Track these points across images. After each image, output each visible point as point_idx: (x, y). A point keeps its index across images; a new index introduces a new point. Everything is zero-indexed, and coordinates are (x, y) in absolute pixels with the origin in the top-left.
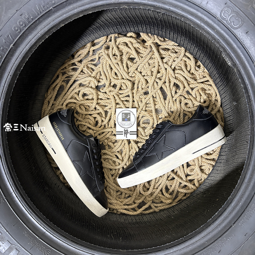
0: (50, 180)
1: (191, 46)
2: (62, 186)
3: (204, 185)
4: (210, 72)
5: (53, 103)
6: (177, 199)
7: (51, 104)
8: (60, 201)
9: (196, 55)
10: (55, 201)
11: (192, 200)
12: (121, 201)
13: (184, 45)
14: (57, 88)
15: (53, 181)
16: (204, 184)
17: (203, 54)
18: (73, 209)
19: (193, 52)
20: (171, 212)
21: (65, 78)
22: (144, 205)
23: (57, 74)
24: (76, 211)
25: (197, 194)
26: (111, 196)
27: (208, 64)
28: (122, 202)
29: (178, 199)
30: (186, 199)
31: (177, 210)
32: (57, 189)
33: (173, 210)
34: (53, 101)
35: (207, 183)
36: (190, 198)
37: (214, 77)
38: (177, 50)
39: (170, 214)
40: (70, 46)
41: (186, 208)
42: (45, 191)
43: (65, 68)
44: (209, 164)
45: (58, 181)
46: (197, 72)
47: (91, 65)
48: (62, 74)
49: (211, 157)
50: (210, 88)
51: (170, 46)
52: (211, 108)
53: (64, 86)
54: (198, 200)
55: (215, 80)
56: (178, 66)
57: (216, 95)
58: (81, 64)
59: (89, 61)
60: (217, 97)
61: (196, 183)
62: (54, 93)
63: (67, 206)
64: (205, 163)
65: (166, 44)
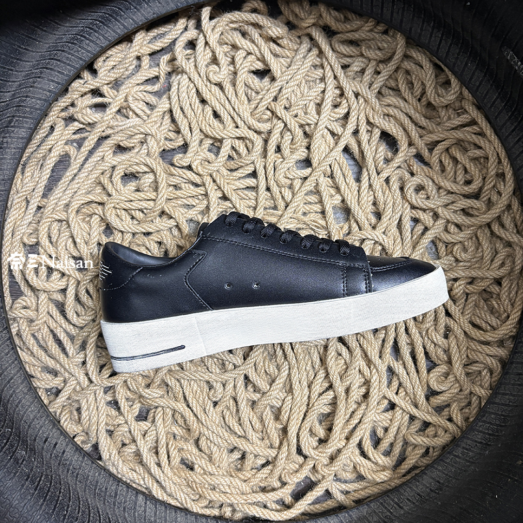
0: (29, 426)
1: (422, 27)
2: (64, 445)
3: (484, 422)
4: (480, 95)
5: (40, 205)
6: (402, 467)
7: (33, 207)
8: (61, 489)
9: (438, 49)
10: (48, 491)
11: (453, 466)
12: (243, 477)
13: (403, 25)
14: (51, 162)
15: (39, 431)
16: (484, 419)
17: (458, 46)
18: (99, 512)
19: (429, 41)
20: (393, 506)
21: (74, 133)
22: (312, 490)
23: (50, 124)
24: (109, 518)
25: (467, 449)
26: (214, 465)
27: (473, 74)
28: (246, 481)
29: (406, 466)
30: (436, 466)
31: (408, 499)
32: (51, 455)
33: (396, 500)
34: (40, 198)
35: (493, 413)
37: (491, 107)
38: (381, 43)
39: (388, 514)
40: (82, 38)
41: (436, 493)
42: (18, 463)
43: (73, 105)
44: (491, 356)
45: (54, 430)
46: (443, 100)
47: (145, 93)
48: (63, 122)
49: (497, 336)
50: (481, 142)
51: (362, 34)
52: (485, 198)
53: (70, 157)
54: (469, 466)
55: (496, 118)
56: (386, 87)
57: (500, 162)
58: (118, 91)
59: (138, 84)
60: (502, 168)
61: (457, 415)
62: (43, 174)
63: (81, 503)
64: (479, 355)
65: (352, 29)
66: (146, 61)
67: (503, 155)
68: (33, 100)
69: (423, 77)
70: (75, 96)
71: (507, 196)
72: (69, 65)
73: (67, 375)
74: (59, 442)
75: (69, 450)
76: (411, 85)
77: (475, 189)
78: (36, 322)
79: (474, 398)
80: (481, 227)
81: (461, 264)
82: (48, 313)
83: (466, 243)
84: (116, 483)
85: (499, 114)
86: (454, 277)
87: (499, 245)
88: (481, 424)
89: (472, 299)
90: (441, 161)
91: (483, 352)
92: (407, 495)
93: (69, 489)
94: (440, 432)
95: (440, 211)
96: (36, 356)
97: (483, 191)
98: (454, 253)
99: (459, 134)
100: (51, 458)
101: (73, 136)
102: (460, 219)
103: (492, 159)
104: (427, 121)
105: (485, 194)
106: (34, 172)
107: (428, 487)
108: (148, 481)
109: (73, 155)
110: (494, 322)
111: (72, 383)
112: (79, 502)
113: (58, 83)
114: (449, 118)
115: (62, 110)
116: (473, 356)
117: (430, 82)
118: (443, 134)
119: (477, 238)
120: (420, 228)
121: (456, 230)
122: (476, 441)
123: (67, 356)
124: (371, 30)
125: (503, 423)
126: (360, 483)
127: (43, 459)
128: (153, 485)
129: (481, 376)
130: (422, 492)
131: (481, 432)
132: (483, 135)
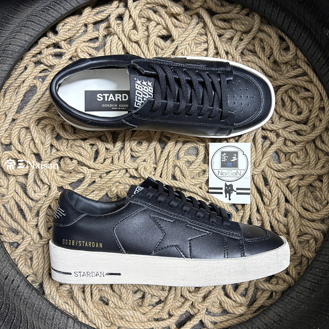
1: (272, 9)
2: (19, 281)
3: (311, 274)
5: (14, 118)
6: (254, 306)
7: (9, 119)
8: (15, 314)
9: (283, 23)
10: (7, 316)
11: (290, 305)
12: (143, 311)
13: (260, 8)
14: (24, 90)
15: (2, 271)
16: (312, 271)
17: (295, 22)
19: (277, 18)
21: (40, 72)
22: (190, 320)
23: (24, 65)
25: (299, 293)
26: (123, 302)
27: (306, 40)
28: (145, 314)
29: (257, 305)
30: (278, 304)
32: (9, 288)
34: (14, 113)
35: (317, 268)
36: (285, 302)
37: (317, 62)
38: (244, 21)
40: (49, 8)
41: (277, 323)
43: (40, 53)
44: (317, 230)
45: (13, 271)
46: (284, 58)
47: (89, 48)
48: (33, 64)
49: (320, 216)
50: (309, 86)
51: (232, 15)
52: (311, 124)
53: (36, 88)
54: (301, 305)
55: (320, 69)
56: (247, 49)
57: (322, 99)
58: (71, 46)
59: (84, 42)
60: (323, 103)
61: (292, 270)
62: (18, 97)
63: (29, 325)
64: (308, 228)
65: (226, 11)
66: (91, 27)
67: (324, 94)
68: (14, 46)
69: (271, 44)
70: (42, 47)
71: (325, 122)
72: (39, 24)
73: (25, 234)
74: (16, 279)
75: (22, 286)
76: (263, 48)
77: (304, 117)
78: (6, 196)
79: (304, 259)
80: (308, 142)
81: (295, 166)
82: (15, 191)
83: (299, 153)
84: (54, 310)
85: (322, 67)
86: (290, 175)
87: (321, 155)
88: (309, 275)
89: (303, 190)
90: (282, 99)
91: (311, 227)
92: (257, 324)
93: (21, 314)
94: (281, 282)
95: (281, 131)
96: (4, 219)
97: (310, 119)
98: (291, 159)
99: (295, 81)
100: (9, 291)
101: (39, 74)
102: (294, 137)
103: (317, 98)
104: (274, 72)
105: (311, 121)
106: (12, 96)
107: (272, 319)
108: (76, 311)
109: (39, 86)
110: (318, 206)
111: (28, 239)
112: (28, 324)
113: (32, 36)
114: (288, 71)
115: (34, 56)
116: (304, 229)
117: (276, 47)
118: (284, 81)
119: (306, 150)
120: (267, 143)
121: (292, 144)
122: (306, 288)
123: (26, 221)
124: (238, 13)
125: (325, 275)
126: (224, 316)
127: (4, 292)
128: (79, 314)
129: (309, 244)
130: (268, 323)
131: (309, 281)
132: (311, 82)
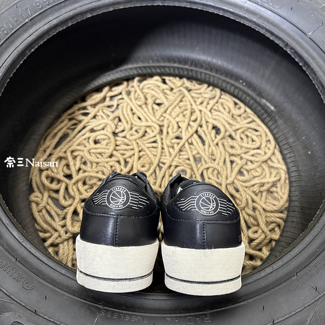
5: (51, 153)
7: (47, 154)
13: (219, 85)
34: (52, 149)
44: (278, 218)
50: (258, 128)
51: (202, 91)
58: (95, 109)
60: (268, 138)
65: (197, 89)
66: (108, 99)
67: (267, 131)
69: (229, 105)
70: (76, 109)
71: (272, 149)
77: (257, 146)
80: (263, 162)
81: (256, 178)
82: (48, 203)
83: (257, 169)
86: (253, 184)
87: (273, 170)
89: (264, 194)
91: (274, 216)
95: (243, 155)
98: (252, 174)
101: (71, 127)
104: (233, 121)
109: (70, 133)
115: (69, 115)
118: (240, 126)
119: (262, 167)
121: (251, 164)
132: (259, 126)
